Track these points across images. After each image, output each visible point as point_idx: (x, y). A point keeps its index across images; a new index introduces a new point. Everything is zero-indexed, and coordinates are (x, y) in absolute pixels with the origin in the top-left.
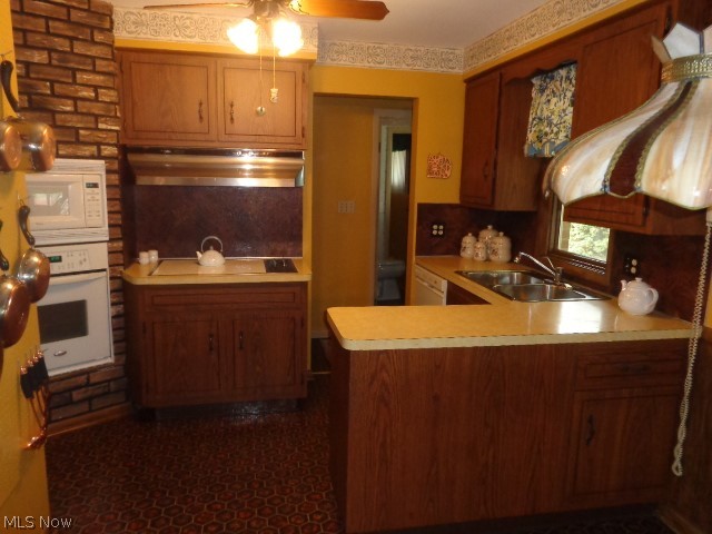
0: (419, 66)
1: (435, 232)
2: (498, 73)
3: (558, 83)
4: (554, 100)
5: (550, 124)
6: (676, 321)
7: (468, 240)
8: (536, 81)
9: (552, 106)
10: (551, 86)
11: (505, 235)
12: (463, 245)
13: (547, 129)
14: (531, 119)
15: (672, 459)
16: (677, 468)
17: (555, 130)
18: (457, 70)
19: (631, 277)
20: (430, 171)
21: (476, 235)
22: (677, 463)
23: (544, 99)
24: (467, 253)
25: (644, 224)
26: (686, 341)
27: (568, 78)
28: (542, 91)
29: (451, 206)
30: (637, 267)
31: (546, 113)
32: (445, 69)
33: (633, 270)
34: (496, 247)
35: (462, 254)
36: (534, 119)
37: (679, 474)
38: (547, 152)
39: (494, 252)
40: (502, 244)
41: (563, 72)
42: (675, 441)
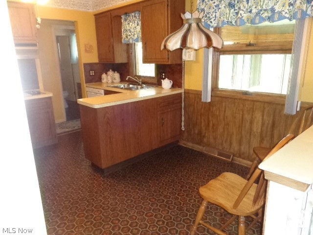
0: (76, 8)
1: (91, 74)
2: (109, 13)
3: (132, 18)
4: (131, 24)
5: (130, 32)
6: (177, 88)
7: (104, 76)
8: (123, 17)
9: (130, 26)
10: (129, 18)
11: (117, 72)
12: (102, 78)
13: (130, 34)
14: (123, 30)
15: (181, 126)
16: (183, 128)
17: (133, 34)
18: (90, 10)
19: (164, 79)
20: (86, 50)
21: (106, 74)
22: (183, 127)
23: (126, 23)
24: (104, 81)
25: (168, 61)
26: (181, 94)
27: (135, 16)
28: (126, 20)
29: (95, 64)
30: (165, 76)
31: (128, 28)
32: (86, 10)
33: (164, 77)
34: (115, 77)
35: (103, 81)
36: (124, 30)
37: (184, 130)
38: (131, 41)
39: (115, 79)
40: (117, 76)
41: (133, 14)
42: (181, 121)
